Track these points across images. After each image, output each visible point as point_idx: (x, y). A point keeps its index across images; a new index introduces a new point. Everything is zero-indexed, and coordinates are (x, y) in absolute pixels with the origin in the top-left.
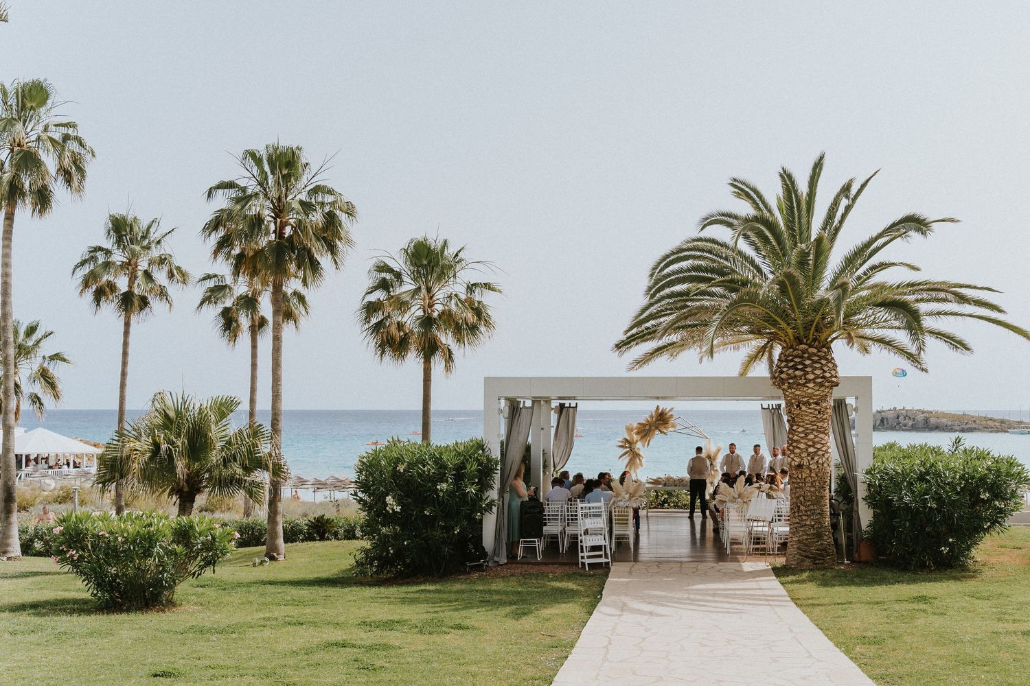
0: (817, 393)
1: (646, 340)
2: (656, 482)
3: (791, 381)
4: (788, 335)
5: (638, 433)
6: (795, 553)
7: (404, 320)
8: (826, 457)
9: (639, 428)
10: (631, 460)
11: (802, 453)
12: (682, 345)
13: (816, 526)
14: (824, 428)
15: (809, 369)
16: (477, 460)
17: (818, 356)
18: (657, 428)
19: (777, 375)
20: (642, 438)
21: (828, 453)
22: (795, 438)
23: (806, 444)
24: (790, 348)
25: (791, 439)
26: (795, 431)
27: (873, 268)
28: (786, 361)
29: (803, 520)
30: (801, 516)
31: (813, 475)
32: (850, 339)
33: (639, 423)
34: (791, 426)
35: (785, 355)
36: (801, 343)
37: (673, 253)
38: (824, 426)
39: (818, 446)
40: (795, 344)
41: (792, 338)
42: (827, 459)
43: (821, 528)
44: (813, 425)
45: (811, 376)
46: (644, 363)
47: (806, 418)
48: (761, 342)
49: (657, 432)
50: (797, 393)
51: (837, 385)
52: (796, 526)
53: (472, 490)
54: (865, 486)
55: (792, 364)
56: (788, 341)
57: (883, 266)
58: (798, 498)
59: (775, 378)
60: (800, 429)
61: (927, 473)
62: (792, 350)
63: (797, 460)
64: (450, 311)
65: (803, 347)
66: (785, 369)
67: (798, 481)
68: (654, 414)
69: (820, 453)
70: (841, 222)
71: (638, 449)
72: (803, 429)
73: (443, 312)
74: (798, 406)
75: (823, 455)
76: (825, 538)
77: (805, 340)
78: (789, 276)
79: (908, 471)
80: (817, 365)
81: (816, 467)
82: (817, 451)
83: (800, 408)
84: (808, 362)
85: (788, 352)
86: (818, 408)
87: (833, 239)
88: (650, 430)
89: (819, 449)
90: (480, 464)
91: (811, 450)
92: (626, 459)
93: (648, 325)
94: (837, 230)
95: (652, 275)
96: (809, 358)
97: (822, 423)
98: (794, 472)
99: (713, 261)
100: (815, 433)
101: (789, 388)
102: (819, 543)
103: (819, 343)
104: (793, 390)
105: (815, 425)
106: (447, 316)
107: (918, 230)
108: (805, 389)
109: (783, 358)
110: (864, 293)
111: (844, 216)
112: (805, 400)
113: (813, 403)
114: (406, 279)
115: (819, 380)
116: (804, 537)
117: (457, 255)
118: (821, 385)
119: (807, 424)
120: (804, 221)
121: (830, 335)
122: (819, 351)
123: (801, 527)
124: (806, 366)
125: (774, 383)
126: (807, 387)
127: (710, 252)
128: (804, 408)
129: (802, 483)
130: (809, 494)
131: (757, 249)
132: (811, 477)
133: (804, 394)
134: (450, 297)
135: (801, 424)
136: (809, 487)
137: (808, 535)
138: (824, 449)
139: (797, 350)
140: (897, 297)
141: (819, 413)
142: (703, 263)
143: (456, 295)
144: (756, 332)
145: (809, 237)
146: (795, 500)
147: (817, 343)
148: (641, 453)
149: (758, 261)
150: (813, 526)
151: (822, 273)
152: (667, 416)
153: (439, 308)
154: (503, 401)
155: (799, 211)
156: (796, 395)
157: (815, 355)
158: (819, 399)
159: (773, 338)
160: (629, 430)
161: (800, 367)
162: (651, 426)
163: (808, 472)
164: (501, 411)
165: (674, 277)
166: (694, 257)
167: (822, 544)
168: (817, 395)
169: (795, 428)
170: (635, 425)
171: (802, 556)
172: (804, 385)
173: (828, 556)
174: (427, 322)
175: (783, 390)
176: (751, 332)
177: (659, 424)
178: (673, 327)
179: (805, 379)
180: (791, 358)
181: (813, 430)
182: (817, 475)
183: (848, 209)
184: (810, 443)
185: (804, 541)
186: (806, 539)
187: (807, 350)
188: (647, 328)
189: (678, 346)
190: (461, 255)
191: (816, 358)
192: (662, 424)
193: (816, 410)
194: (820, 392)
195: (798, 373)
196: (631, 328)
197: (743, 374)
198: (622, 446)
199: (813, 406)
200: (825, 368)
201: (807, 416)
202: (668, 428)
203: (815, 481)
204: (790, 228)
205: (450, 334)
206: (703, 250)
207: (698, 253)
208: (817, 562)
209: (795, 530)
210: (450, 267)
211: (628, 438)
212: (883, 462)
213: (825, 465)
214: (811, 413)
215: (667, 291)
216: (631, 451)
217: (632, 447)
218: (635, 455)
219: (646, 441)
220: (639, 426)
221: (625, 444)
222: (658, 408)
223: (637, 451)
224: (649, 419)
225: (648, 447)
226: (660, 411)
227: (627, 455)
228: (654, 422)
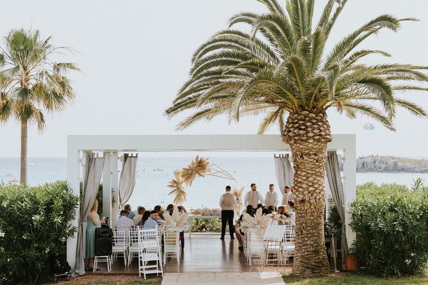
0: (315, 147)
1: (189, 107)
2: (197, 212)
3: (296, 138)
4: (294, 104)
5: (183, 176)
6: (299, 265)
7: (6, 91)
8: (322, 194)
9: (184, 172)
10: (178, 196)
11: (304, 191)
12: (216, 110)
13: (314, 245)
14: (320, 172)
15: (309, 129)
16: (62, 197)
17: (316, 119)
18: (197, 172)
19: (286, 133)
20: (186, 179)
21: (323, 191)
22: (299, 180)
23: (308, 185)
24: (296, 114)
25: (296, 181)
26: (299, 175)
27: (357, 54)
28: (293, 123)
29: (305, 241)
30: (303, 238)
31: (312, 207)
32: (340, 106)
33: (184, 169)
34: (297, 171)
35: (292, 119)
36: (304, 110)
37: (209, 43)
38: (321, 171)
39: (316, 186)
40: (299, 111)
41: (297, 106)
42: (323, 196)
43: (318, 246)
44: (312, 171)
45: (311, 134)
46: (188, 125)
47: (308, 165)
48: (275, 109)
49: (197, 175)
50: (301, 146)
51: (330, 141)
52: (300, 245)
53: (58, 220)
54: (351, 215)
55: (297, 125)
56: (294, 108)
57: (364, 53)
58: (301, 224)
59: (285, 136)
60: (303, 174)
61: (396, 206)
62: (297, 115)
63: (301, 196)
64: (41, 84)
65: (305, 112)
66: (292, 129)
67: (302, 212)
68: (194, 161)
69: (318, 191)
70: (334, 19)
71: (183, 188)
72: (305, 173)
73: (36, 86)
74: (301, 156)
75: (320, 193)
76: (321, 253)
77: (306, 108)
78: (295, 60)
79: (382, 204)
80: (316, 126)
81: (314, 201)
82: (315, 190)
83: (303, 158)
84: (309, 124)
85: (294, 116)
86: (316, 158)
87: (327, 33)
88: (191, 174)
89: (316, 188)
90: (64, 201)
91: (311, 189)
92: (174, 195)
93: (191, 96)
94: (331, 25)
95: (193, 60)
96: (309, 121)
97: (319, 169)
98: (298, 205)
99: (238, 49)
100: (314, 176)
101: (295, 143)
102: (317, 258)
103: (317, 109)
104: (298, 145)
105: (314, 170)
106: (39, 89)
107: (390, 27)
108: (307, 144)
109: (291, 121)
110: (350, 72)
111: (335, 16)
112: (306, 152)
113: (312, 154)
114: (7, 60)
115: (317, 137)
116: (306, 253)
117: (46, 42)
118: (319, 141)
119: (308, 170)
120: (306, 19)
121: (325, 104)
122: (317, 116)
123: (303, 246)
124: (307, 127)
125: (284, 139)
126: (308, 142)
127: (236, 42)
128: (306, 158)
129: (304, 213)
130: (309, 221)
131: (271, 40)
132: (311, 209)
133: (306, 147)
134: (41, 74)
135: (304, 170)
136: (310, 216)
137: (308, 251)
138: (320, 188)
139: (301, 115)
140: (375, 76)
141: (317, 161)
142: (231, 50)
143: (46, 73)
144: (271, 101)
145: (309, 31)
146: (299, 226)
147: (315, 110)
148: (185, 191)
149: (272, 48)
150: (312, 245)
151: (319, 57)
152: (205, 163)
153: (33, 82)
154: (81, 154)
155: (303, 11)
156: (300, 148)
157: (314, 119)
158: (317, 151)
159: (283, 106)
160: (177, 173)
161: (303, 127)
162: (192, 171)
163: (309, 205)
164: (80, 161)
165: (209, 61)
166: (225, 46)
167: (318, 258)
168: (315, 148)
169: (299, 172)
170: (181, 170)
171: (304, 267)
172: (306, 141)
173: (323, 267)
174: (25, 92)
175: (291, 144)
176: (267, 102)
177: (198, 169)
178: (210, 98)
179: (307, 136)
180: (296, 121)
181: (312, 174)
182: (315, 207)
183: (339, 10)
184: (310, 184)
185: (306, 256)
186: (307, 255)
187: (308, 115)
188: (190, 99)
189: (213, 112)
190: (49, 42)
191: (314, 121)
192: (202, 169)
193: (314, 159)
194: (317, 146)
195: (301, 132)
196: (178, 99)
197: (261, 132)
198: (171, 186)
199: (312, 156)
200: (322, 129)
201: (308, 164)
202: (206, 172)
203: (314, 212)
204: (296, 23)
205: (42, 102)
206: (231, 41)
207: (227, 43)
208: (315, 271)
209: (299, 248)
210: (41, 51)
211: (175, 180)
212: (363, 198)
213: (321, 200)
214: (311, 162)
215: (205, 71)
216: (178, 189)
217: (179, 186)
218: (181, 192)
219: (189, 181)
220: (184, 171)
221: (174, 184)
222: (197, 157)
223: (182, 189)
224: (191, 165)
225: (190, 186)
226: (199, 160)
227: (175, 192)
228: (195, 168)
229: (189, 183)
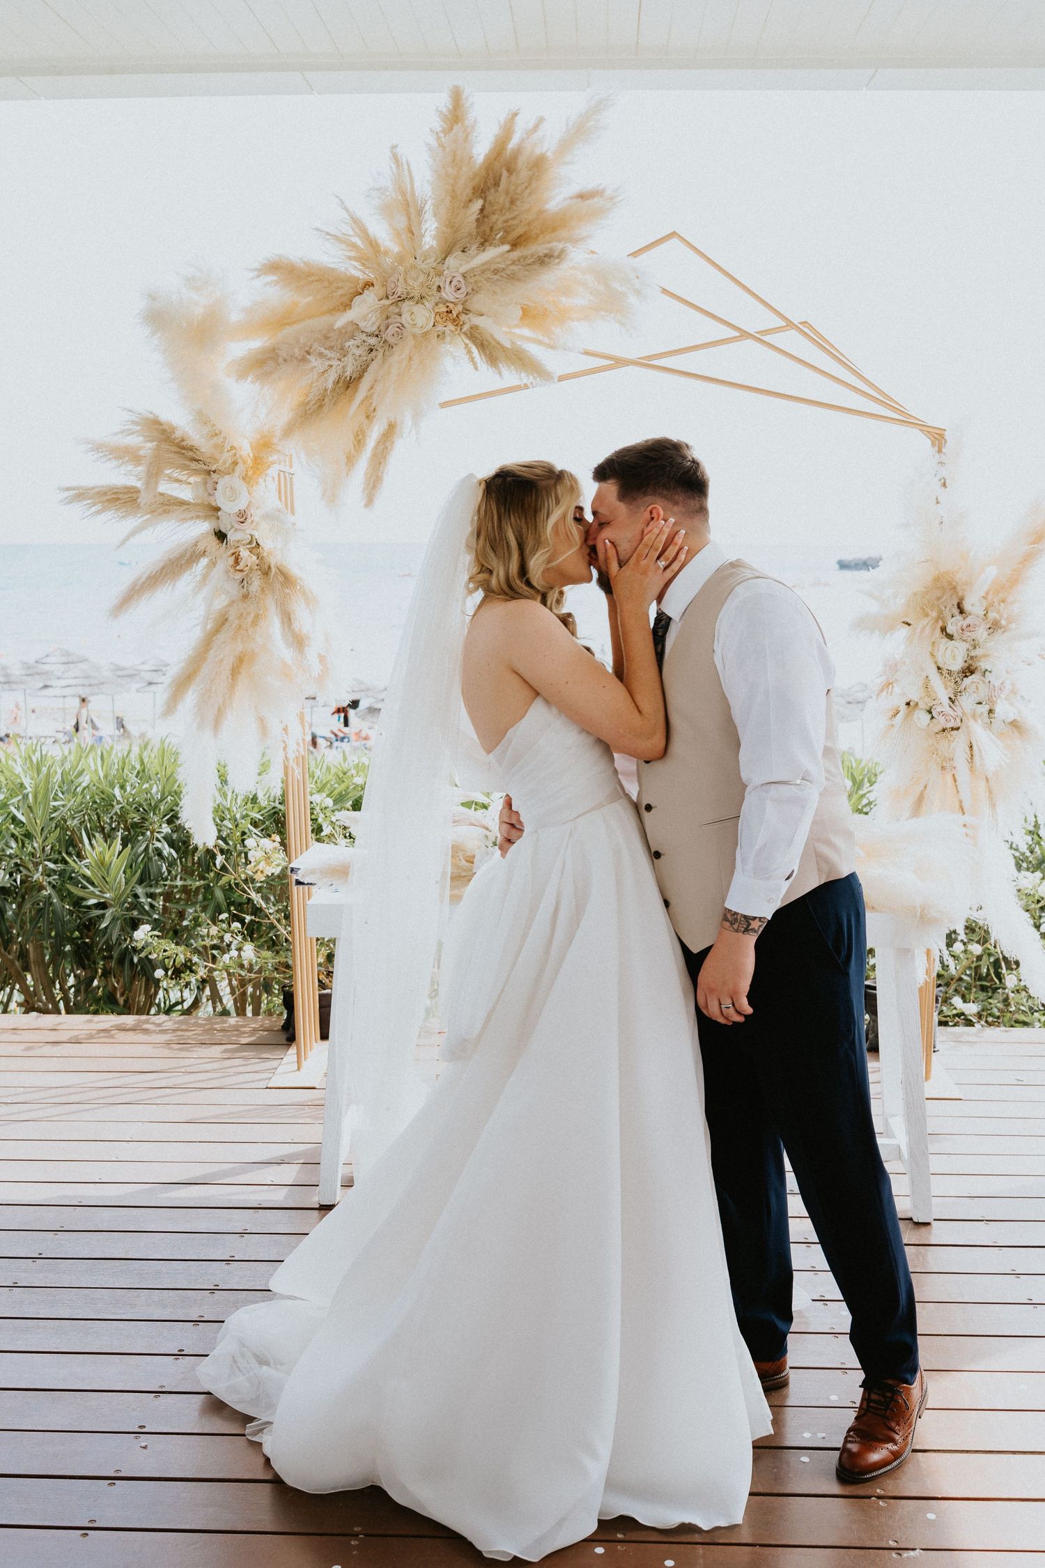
5: (270, 367)
9: (283, 320)
10: (221, 620)
18: (453, 316)
20: (313, 411)
33: (280, 269)
71: (284, 521)
88: (384, 342)
148: (302, 555)
152: (556, 198)
160: (188, 332)
162: (395, 299)
177: (472, 282)
211: (179, 418)
216: (221, 536)
217: (229, 508)
218: (256, 584)
219: (359, 441)
220: (273, 294)
221: (153, 475)
222: (456, 115)
223: (267, 545)
224: (382, 232)
225: (370, 502)
226: (481, 150)
227: (187, 581)
228: (431, 262)
229: (350, 460)
